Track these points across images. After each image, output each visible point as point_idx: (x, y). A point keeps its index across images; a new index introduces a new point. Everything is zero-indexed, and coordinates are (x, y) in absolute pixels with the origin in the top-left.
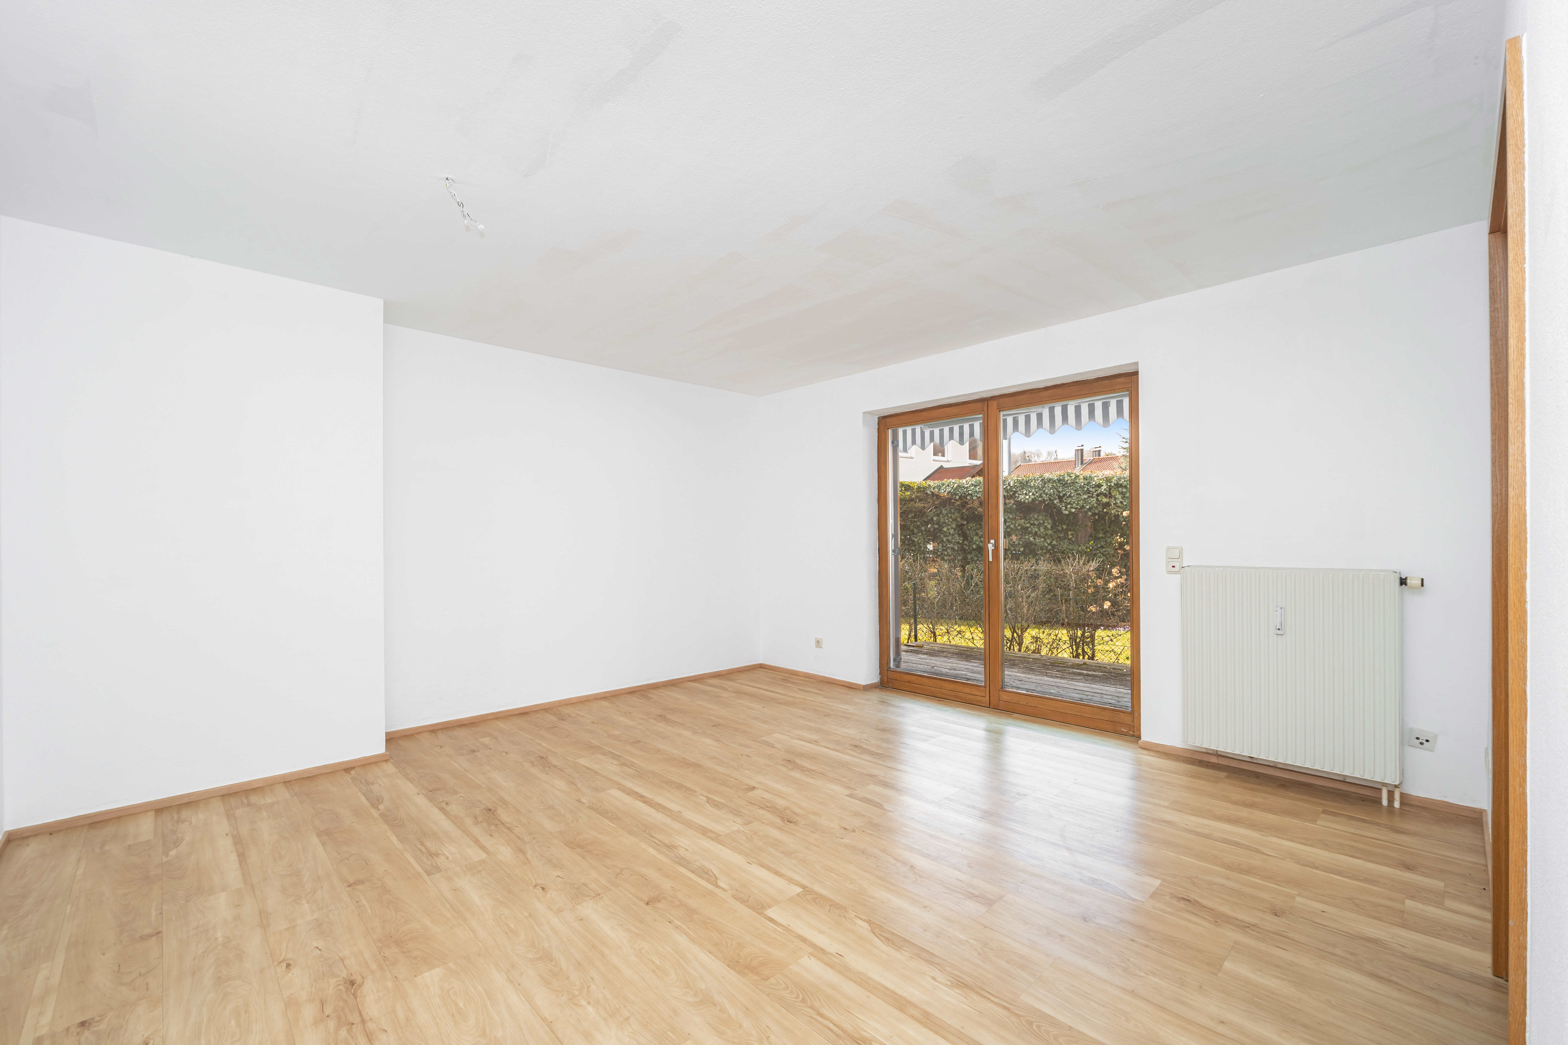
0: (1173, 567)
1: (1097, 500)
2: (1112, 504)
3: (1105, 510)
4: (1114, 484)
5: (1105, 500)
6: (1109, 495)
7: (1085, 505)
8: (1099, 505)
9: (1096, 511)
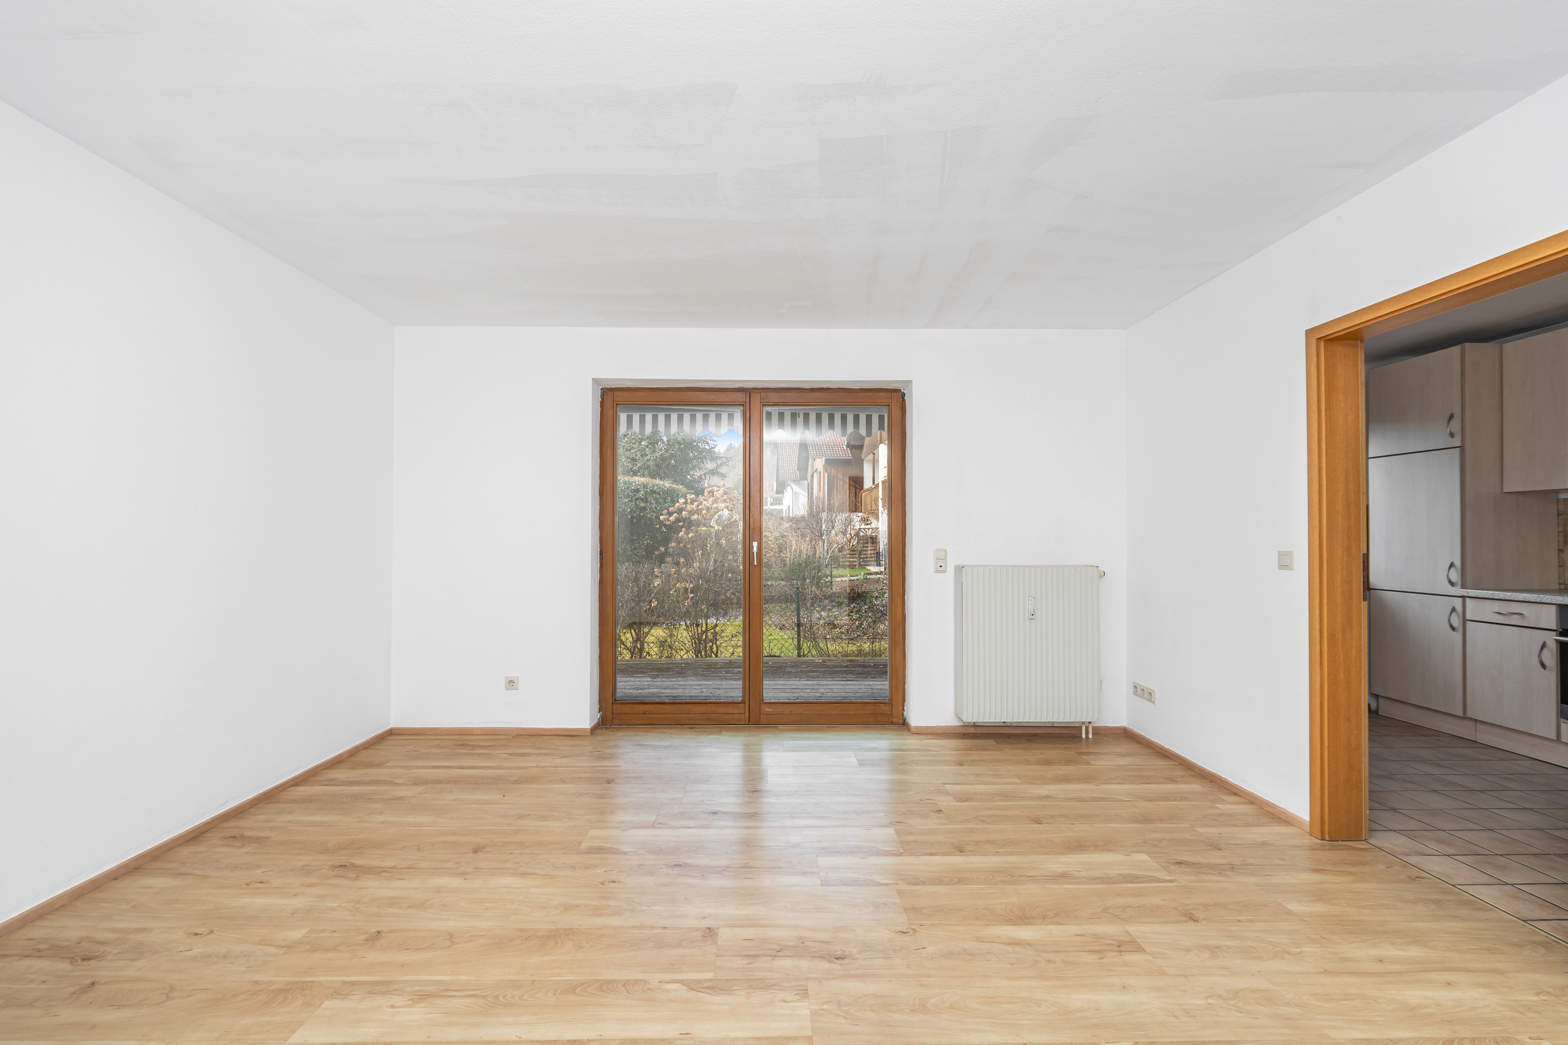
0: (941, 566)
1: (635, 503)
2: (648, 508)
3: (642, 514)
4: (650, 490)
5: (642, 505)
6: (645, 500)
7: (626, 508)
8: (636, 508)
9: (634, 515)
